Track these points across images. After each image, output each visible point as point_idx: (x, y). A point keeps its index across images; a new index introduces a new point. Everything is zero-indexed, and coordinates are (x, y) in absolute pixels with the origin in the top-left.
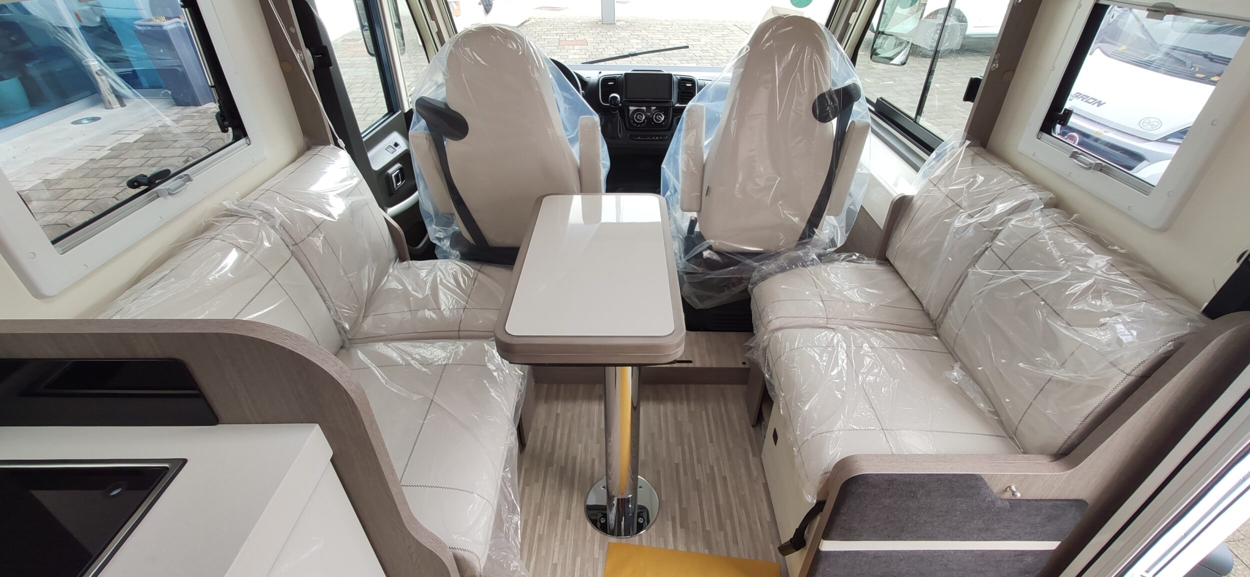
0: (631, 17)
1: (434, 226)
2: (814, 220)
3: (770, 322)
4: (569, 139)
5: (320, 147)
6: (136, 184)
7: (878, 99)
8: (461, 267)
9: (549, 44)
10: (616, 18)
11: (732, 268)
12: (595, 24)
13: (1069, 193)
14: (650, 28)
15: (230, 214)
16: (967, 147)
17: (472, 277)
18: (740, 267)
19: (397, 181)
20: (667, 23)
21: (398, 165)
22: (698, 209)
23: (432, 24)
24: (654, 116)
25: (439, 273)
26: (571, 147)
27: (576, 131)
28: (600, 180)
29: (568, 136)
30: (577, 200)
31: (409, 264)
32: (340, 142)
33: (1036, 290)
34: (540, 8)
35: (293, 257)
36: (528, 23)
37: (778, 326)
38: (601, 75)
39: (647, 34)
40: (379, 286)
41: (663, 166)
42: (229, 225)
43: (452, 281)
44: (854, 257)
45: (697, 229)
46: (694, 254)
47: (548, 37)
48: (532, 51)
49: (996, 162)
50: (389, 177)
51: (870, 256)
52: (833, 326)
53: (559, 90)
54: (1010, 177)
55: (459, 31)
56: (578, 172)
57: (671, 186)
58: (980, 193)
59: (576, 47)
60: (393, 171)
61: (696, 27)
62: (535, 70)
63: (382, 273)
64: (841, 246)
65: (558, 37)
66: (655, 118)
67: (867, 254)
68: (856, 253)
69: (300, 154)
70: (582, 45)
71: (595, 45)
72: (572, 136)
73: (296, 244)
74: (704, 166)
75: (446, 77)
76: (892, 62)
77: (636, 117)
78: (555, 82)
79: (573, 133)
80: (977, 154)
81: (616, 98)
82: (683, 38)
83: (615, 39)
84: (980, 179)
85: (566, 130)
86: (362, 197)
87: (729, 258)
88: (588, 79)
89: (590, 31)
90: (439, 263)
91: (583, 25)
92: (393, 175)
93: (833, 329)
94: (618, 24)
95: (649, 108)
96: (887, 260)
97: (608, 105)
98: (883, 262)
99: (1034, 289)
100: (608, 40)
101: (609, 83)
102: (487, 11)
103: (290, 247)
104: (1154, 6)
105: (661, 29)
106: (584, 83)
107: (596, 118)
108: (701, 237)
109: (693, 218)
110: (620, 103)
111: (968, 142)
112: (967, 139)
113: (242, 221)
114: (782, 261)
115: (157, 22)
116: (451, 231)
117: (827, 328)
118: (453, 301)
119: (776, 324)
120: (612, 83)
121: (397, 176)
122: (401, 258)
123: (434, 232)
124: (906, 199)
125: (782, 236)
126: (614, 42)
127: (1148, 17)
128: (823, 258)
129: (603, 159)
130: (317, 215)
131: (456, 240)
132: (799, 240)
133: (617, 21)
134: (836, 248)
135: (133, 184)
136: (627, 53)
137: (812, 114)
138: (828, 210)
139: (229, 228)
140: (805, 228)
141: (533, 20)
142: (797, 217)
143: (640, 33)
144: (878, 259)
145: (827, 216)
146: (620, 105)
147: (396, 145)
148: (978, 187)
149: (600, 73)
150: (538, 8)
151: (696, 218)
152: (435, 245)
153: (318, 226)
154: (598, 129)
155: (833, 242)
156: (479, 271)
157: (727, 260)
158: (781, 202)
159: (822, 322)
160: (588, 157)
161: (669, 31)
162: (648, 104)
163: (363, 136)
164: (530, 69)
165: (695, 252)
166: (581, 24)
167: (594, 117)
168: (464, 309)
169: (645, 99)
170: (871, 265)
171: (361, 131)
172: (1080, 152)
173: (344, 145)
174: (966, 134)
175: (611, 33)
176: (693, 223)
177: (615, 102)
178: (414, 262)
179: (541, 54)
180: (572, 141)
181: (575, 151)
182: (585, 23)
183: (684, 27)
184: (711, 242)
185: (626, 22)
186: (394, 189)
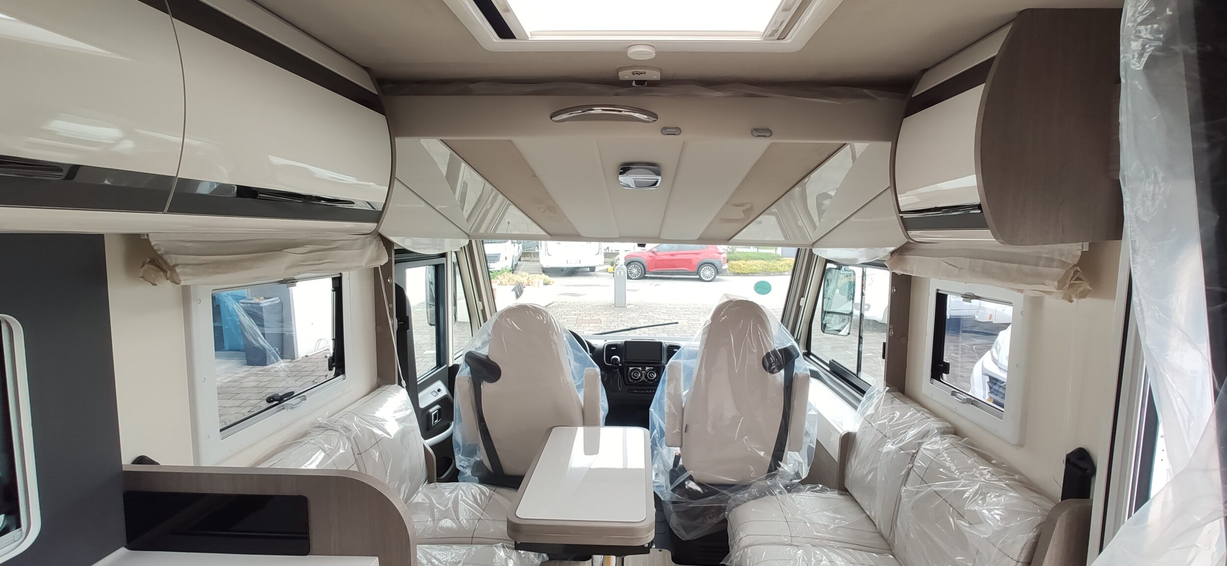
0: (640, 302)
1: (460, 456)
2: (778, 455)
3: (741, 539)
4: (576, 386)
5: (388, 386)
6: (272, 399)
7: (830, 362)
8: (480, 489)
9: (568, 323)
10: (627, 302)
11: (711, 498)
12: (608, 307)
13: (963, 424)
14: (657, 311)
15: (323, 428)
16: (887, 392)
17: (488, 495)
18: (719, 497)
19: (435, 419)
20: (671, 306)
21: (438, 407)
22: (680, 445)
23: (479, 304)
24: (648, 374)
25: (461, 492)
26: (578, 393)
27: (582, 379)
28: (599, 418)
29: (575, 383)
30: (580, 430)
31: (436, 485)
32: (403, 382)
33: (945, 498)
34: (563, 294)
35: (355, 464)
36: (551, 306)
37: (748, 543)
38: (606, 342)
39: (653, 315)
40: (409, 500)
41: (651, 409)
42: (319, 434)
43: (471, 498)
44: (818, 488)
45: (681, 463)
46: (677, 484)
47: (568, 317)
48: (553, 322)
49: (910, 402)
50: (429, 415)
51: (832, 488)
52: (797, 544)
53: (570, 348)
54: (918, 412)
55: (499, 310)
56: (581, 412)
57: (657, 426)
58: (898, 425)
59: (591, 325)
60: (434, 410)
61: (696, 310)
62: (554, 334)
63: (413, 491)
64: (806, 478)
65: (576, 317)
66: (649, 375)
67: (828, 485)
68: (819, 485)
69: (373, 390)
70: (597, 323)
71: (607, 323)
72: (579, 383)
73: (360, 454)
74: (683, 409)
75: (490, 337)
76: (840, 333)
77: (633, 375)
78: (568, 343)
79: (579, 381)
80: (895, 397)
81: (617, 359)
82: (684, 318)
83: (625, 319)
84: (898, 414)
85: (574, 378)
86: (410, 424)
87: (711, 489)
88: (596, 346)
89: (604, 313)
90: (461, 485)
91: (598, 307)
92: (433, 414)
93: (797, 546)
94: (628, 307)
95: (644, 369)
96: (847, 491)
97: (611, 365)
98: (844, 492)
99: (944, 498)
100: (619, 320)
101: (612, 348)
102: (518, 297)
103: (356, 455)
104: (965, 295)
105: (666, 311)
106: (592, 348)
107: (598, 369)
108: (683, 470)
109: (677, 454)
110: (620, 363)
111: (888, 388)
112: (887, 386)
113: (328, 432)
114: (754, 491)
115: (256, 300)
116: (473, 460)
117: (792, 545)
118: (470, 513)
119: (745, 542)
120: (614, 348)
121: (435, 415)
122: (430, 480)
123: (460, 461)
124: (850, 435)
125: (752, 468)
126: (624, 321)
127: (963, 301)
128: (790, 488)
129: (602, 401)
130: (379, 432)
131: (478, 467)
132: (768, 472)
133: (628, 305)
134: (800, 480)
135: (269, 400)
136: (629, 328)
137: (763, 367)
138: (789, 445)
139: (320, 436)
140: (771, 462)
141: (556, 304)
142: (763, 451)
143: (647, 314)
144: (839, 490)
145: (789, 452)
146: (620, 365)
147: (439, 390)
148: (896, 421)
149: (606, 340)
150: (561, 294)
151: (680, 454)
152: (459, 471)
153: (378, 441)
154: (599, 378)
155: (797, 475)
156: (494, 491)
157: (707, 491)
158: (746, 438)
159: (786, 539)
160: (591, 401)
161: (672, 313)
162: (644, 365)
163: (418, 380)
164: (551, 333)
165: (678, 481)
166: (597, 307)
167: (596, 368)
168: (479, 520)
169: (640, 360)
170: (833, 495)
171: (418, 377)
172: (957, 391)
173: (405, 385)
174: (885, 382)
175: (622, 314)
176: (677, 458)
177: (616, 362)
178: (440, 484)
179: (560, 326)
180: (579, 387)
181: (581, 396)
182: (601, 306)
183: (685, 309)
184: (690, 472)
185: (636, 306)
186: (431, 425)
